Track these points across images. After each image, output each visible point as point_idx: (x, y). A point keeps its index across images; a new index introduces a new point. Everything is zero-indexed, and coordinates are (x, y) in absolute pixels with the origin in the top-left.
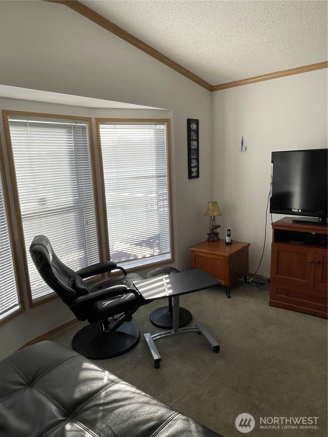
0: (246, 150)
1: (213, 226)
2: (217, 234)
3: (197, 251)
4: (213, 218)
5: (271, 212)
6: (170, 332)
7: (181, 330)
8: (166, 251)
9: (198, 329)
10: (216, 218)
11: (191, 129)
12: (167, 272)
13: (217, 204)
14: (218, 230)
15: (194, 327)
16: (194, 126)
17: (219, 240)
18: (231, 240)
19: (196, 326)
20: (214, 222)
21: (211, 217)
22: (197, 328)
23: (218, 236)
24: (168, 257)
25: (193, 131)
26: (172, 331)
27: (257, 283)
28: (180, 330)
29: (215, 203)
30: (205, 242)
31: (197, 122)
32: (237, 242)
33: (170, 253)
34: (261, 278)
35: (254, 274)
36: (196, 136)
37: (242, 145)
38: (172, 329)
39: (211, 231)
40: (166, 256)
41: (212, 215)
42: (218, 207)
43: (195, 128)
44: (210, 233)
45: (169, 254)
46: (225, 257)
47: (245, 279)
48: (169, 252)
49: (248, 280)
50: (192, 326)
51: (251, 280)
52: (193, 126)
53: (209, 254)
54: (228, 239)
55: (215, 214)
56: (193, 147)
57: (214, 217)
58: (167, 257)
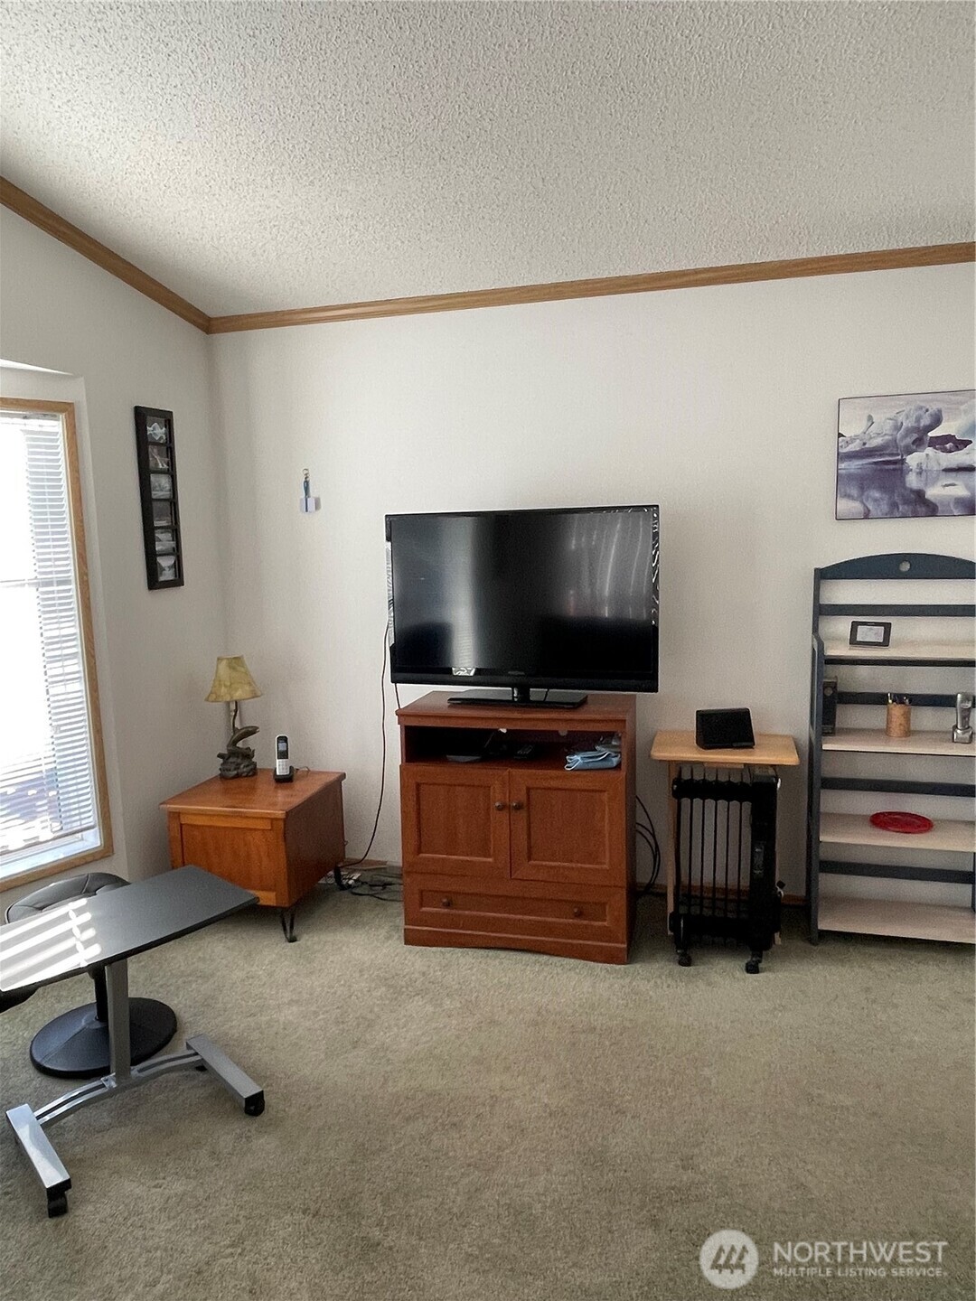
0: (317, 506)
1: (235, 729)
2: (247, 755)
3: (188, 813)
4: (233, 707)
5: (395, 681)
6: (103, 1086)
7: (140, 1071)
8: (83, 822)
9: (196, 1054)
10: (245, 706)
11: (149, 440)
12: (87, 891)
13: (243, 665)
14: (251, 742)
15: (183, 1051)
16: (156, 431)
17: (254, 771)
18: (291, 768)
19: (189, 1047)
20: (237, 717)
21: (228, 704)
22: (192, 1052)
23: (254, 760)
24: (92, 840)
25: (156, 444)
26: (107, 1080)
27: (370, 886)
28: (135, 1071)
29: (236, 663)
30: (211, 781)
31: (167, 419)
32: (309, 773)
33: (97, 828)
34: (381, 868)
35: (360, 862)
36: (167, 459)
37: (306, 494)
38: (109, 1073)
39: (228, 746)
40: (82, 839)
41: (228, 700)
42: (247, 673)
43: (161, 438)
44: (226, 752)
45: (92, 830)
46: (273, 820)
47: (338, 877)
48: (92, 824)
49: (345, 879)
50: (178, 1049)
51: (355, 878)
52: (154, 429)
53: (224, 816)
54: (281, 767)
55: (238, 695)
56: (156, 494)
57: (236, 703)
58: (86, 843)
